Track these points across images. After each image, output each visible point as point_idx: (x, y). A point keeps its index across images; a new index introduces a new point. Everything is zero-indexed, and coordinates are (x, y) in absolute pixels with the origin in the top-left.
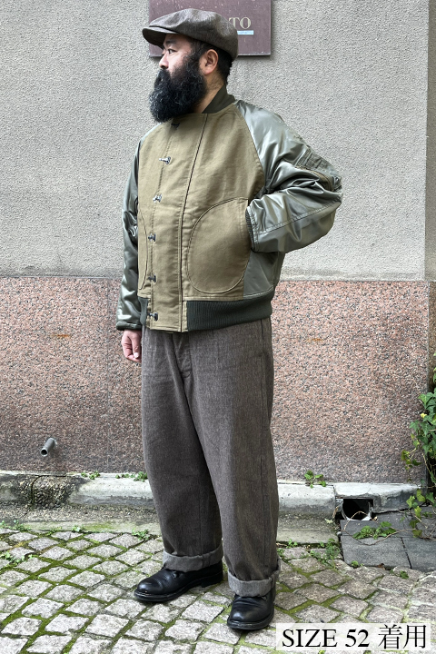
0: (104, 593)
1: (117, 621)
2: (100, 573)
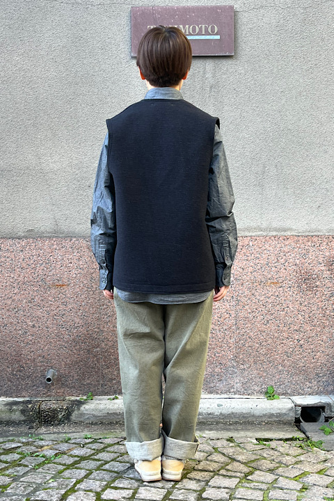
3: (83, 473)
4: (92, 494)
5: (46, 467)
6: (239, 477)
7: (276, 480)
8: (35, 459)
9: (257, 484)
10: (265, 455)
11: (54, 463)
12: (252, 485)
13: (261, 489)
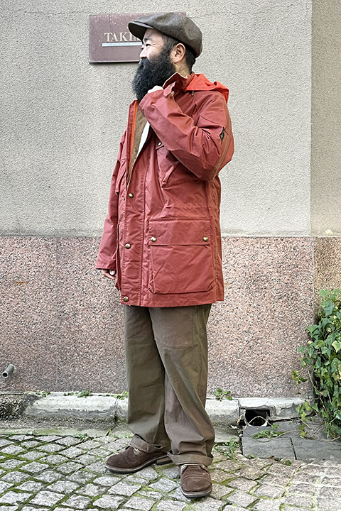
0: (47, 477)
1: (55, 496)
2: (46, 463)
12: (149, 494)
13: (154, 499)
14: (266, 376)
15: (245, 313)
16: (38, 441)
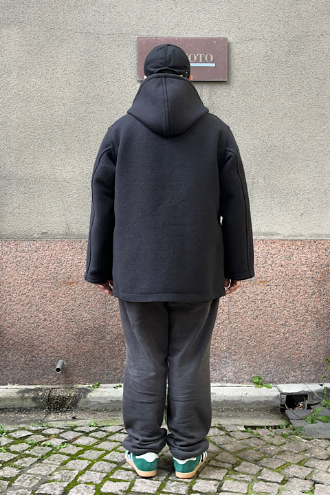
3: (85, 464)
4: (92, 487)
5: (52, 457)
6: (227, 469)
7: (260, 471)
8: (42, 449)
9: (243, 476)
10: (252, 445)
11: (60, 453)
12: (238, 477)
13: (246, 481)
14: (301, 365)
15: (282, 308)
16: (105, 431)
